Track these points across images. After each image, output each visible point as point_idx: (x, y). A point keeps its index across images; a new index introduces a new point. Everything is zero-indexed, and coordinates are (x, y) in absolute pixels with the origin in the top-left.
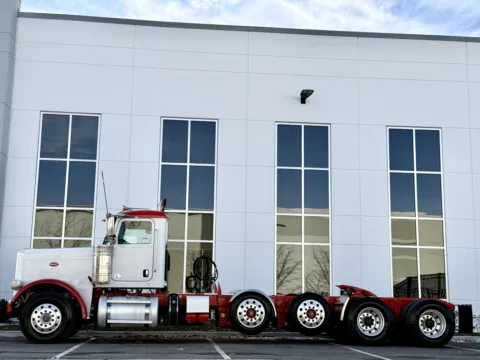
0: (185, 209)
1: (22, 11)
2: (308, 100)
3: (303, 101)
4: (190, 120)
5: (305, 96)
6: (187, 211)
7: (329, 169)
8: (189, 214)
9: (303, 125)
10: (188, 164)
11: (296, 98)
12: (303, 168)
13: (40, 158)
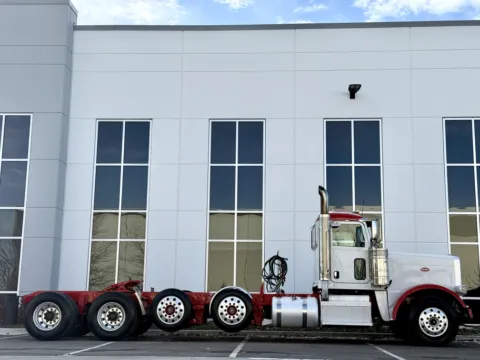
0: (233, 209)
1: (78, 24)
2: (357, 94)
3: (352, 96)
4: (237, 121)
5: (353, 90)
6: (236, 211)
7: (381, 165)
8: (238, 214)
9: (352, 121)
10: (237, 165)
11: (345, 94)
12: (353, 165)
13: (96, 164)
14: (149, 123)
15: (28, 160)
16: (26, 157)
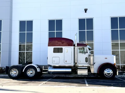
2: (87, 11)
3: (86, 12)
5: (86, 10)
7: (93, 30)
9: (86, 19)
10: (55, 31)
12: (86, 30)
13: (19, 32)
14: (32, 21)
15: (2, 31)
16: (1, 31)
